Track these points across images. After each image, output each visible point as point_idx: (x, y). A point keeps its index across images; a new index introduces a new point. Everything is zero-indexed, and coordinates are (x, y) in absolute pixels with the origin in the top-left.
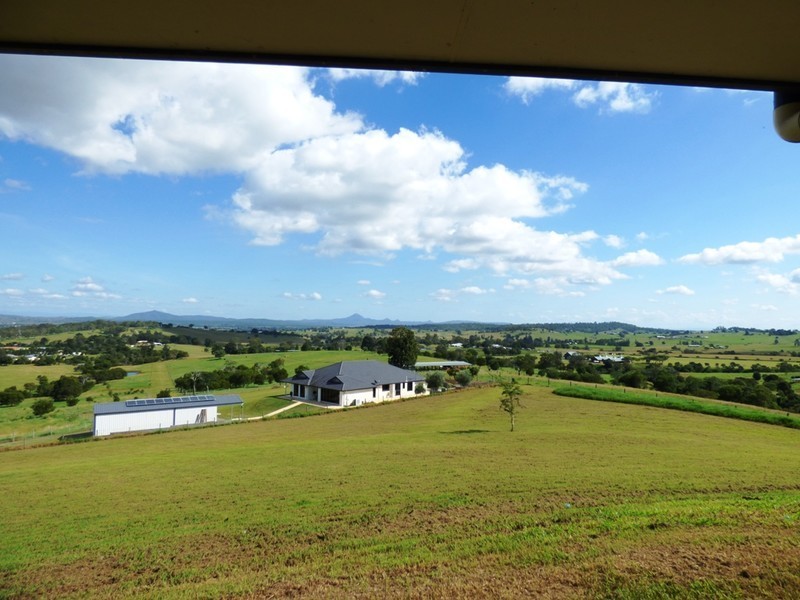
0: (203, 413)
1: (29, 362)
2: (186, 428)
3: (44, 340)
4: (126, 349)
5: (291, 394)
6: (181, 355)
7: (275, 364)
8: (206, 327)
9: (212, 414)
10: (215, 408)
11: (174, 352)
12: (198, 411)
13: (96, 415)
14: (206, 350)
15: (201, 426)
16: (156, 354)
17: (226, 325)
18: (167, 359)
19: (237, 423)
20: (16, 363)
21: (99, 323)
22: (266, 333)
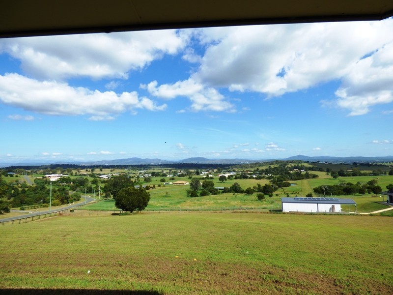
0: (333, 207)
1: (253, 178)
2: (325, 214)
3: (258, 169)
4: (289, 173)
5: (387, 201)
6: (315, 176)
7: (371, 183)
8: (326, 162)
9: (338, 208)
10: (339, 205)
11: (311, 175)
12: (330, 206)
13: (283, 202)
14: (327, 174)
15: (332, 214)
16: (302, 175)
17: (337, 161)
18: (308, 178)
19: (353, 215)
20: (250, 178)
21: (277, 162)
22: (362, 165)
